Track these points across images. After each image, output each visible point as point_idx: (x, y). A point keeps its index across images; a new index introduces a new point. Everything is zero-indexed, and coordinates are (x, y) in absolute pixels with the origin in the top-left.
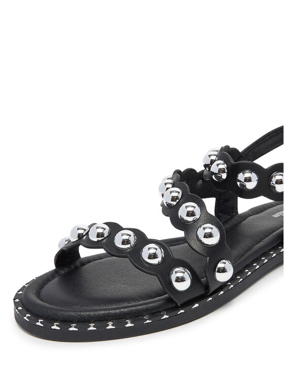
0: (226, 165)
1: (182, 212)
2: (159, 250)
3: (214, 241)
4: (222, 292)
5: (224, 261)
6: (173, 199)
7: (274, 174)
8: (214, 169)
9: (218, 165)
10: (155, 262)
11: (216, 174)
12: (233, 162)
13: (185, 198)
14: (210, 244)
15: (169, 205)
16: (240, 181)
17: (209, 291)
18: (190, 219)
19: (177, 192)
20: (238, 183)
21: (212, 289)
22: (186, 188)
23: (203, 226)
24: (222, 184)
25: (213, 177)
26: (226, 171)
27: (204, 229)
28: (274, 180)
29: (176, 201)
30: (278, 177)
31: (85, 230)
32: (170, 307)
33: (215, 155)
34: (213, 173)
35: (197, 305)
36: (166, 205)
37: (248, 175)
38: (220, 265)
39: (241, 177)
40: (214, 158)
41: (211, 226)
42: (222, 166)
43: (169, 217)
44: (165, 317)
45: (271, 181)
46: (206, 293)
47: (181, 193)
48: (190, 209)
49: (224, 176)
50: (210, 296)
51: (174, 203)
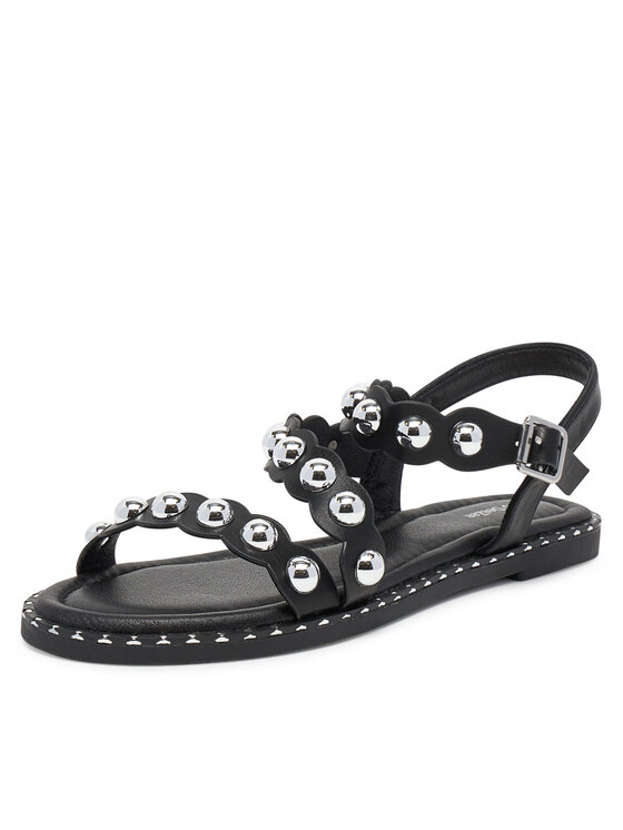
0: (379, 408)
1: (306, 475)
2: (270, 528)
3: (356, 517)
4: (366, 610)
5: (371, 552)
6: (291, 454)
7: (458, 425)
8: (359, 413)
9: (365, 407)
10: (264, 546)
11: (362, 421)
12: (391, 402)
13: (311, 453)
14: (349, 522)
15: (282, 465)
16: (402, 434)
17: (345, 602)
18: (319, 484)
19: (296, 444)
20: (399, 438)
21: (351, 599)
22: (313, 438)
23: (338, 495)
24: (371, 439)
25: (358, 426)
26: (379, 417)
27: (340, 499)
28: (457, 436)
29: (293, 458)
30: (465, 431)
31: (141, 505)
32: (284, 620)
33: (362, 392)
34: (357, 420)
35: (325, 622)
36: (277, 465)
37: (414, 424)
38: (365, 558)
39: (403, 427)
40: (359, 396)
41: (353, 495)
42: (371, 409)
43: (283, 484)
44: (277, 632)
45: (453, 436)
46: (341, 605)
47: (303, 447)
48: (319, 468)
49: (375, 425)
50: (347, 610)
51: (292, 461)
